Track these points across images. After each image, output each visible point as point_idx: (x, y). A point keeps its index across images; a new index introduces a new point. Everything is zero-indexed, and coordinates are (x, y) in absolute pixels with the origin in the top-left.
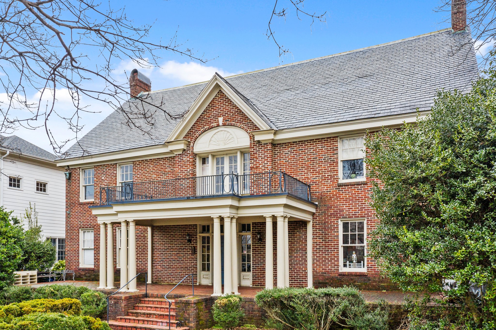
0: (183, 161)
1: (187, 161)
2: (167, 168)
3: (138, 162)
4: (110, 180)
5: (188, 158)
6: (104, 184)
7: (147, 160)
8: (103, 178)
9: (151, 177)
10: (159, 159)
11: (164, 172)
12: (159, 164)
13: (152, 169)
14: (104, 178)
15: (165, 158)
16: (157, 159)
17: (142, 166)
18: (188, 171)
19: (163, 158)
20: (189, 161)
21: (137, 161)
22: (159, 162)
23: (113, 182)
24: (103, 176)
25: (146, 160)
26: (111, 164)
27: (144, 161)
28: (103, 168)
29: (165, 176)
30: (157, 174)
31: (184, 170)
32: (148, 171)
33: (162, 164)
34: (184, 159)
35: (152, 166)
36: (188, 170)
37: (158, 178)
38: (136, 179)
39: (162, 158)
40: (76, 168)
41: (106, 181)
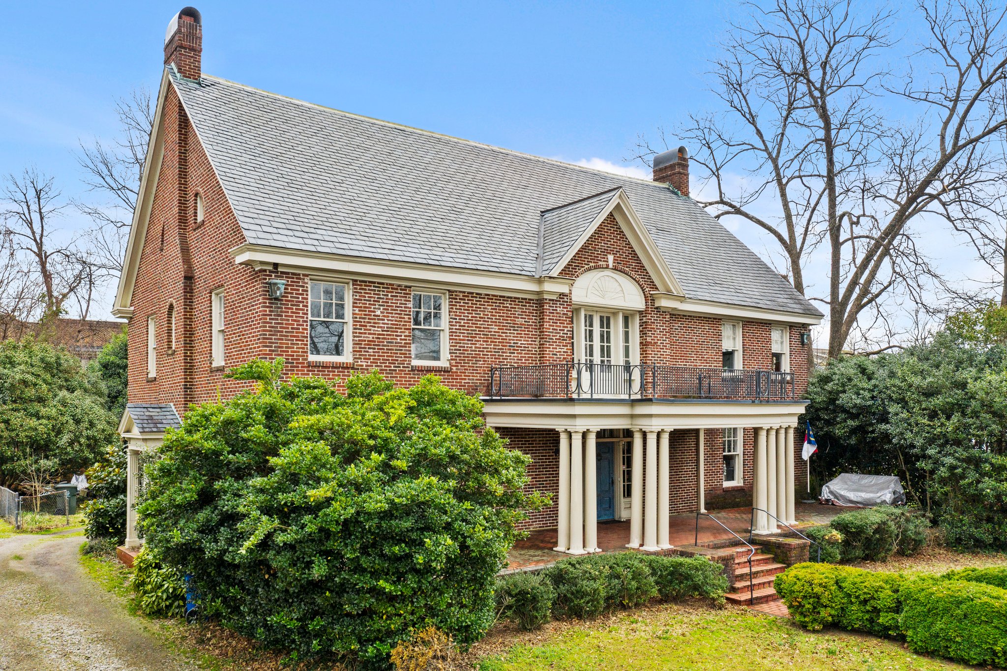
0: (557, 313)
1: (564, 314)
2: (518, 318)
3: (461, 295)
4: (396, 321)
5: (565, 310)
6: (381, 327)
7: (481, 294)
8: (378, 313)
9: (488, 328)
10: (504, 297)
11: (513, 324)
12: (503, 307)
13: (490, 314)
14: (381, 312)
15: (515, 298)
16: (501, 296)
17: (470, 305)
18: (565, 332)
19: (511, 298)
20: (567, 314)
21: (460, 292)
22: (504, 304)
23: (403, 325)
24: (377, 307)
25: (477, 294)
26: (399, 286)
27: (474, 295)
28: (379, 291)
29: (515, 332)
30: (499, 326)
31: (558, 328)
32: (482, 316)
33: (508, 307)
34: (558, 309)
35: (490, 307)
36: (566, 329)
37: (502, 333)
38: (458, 327)
39: (508, 297)
40: (299, 275)
41: (386, 321)
